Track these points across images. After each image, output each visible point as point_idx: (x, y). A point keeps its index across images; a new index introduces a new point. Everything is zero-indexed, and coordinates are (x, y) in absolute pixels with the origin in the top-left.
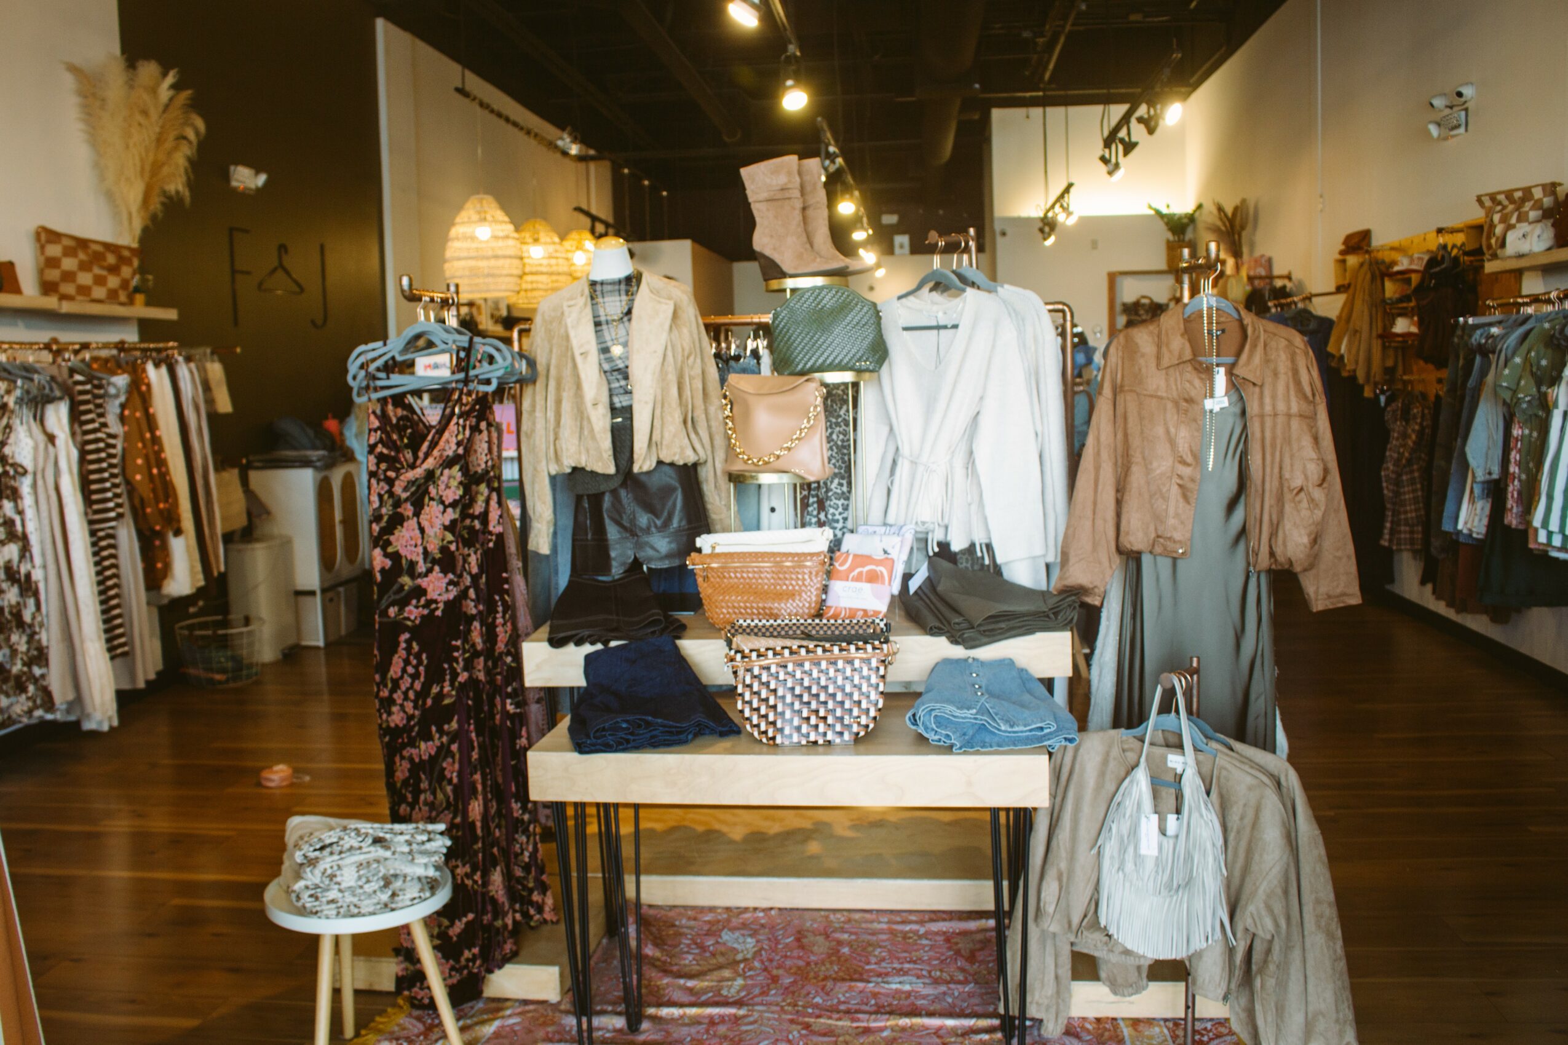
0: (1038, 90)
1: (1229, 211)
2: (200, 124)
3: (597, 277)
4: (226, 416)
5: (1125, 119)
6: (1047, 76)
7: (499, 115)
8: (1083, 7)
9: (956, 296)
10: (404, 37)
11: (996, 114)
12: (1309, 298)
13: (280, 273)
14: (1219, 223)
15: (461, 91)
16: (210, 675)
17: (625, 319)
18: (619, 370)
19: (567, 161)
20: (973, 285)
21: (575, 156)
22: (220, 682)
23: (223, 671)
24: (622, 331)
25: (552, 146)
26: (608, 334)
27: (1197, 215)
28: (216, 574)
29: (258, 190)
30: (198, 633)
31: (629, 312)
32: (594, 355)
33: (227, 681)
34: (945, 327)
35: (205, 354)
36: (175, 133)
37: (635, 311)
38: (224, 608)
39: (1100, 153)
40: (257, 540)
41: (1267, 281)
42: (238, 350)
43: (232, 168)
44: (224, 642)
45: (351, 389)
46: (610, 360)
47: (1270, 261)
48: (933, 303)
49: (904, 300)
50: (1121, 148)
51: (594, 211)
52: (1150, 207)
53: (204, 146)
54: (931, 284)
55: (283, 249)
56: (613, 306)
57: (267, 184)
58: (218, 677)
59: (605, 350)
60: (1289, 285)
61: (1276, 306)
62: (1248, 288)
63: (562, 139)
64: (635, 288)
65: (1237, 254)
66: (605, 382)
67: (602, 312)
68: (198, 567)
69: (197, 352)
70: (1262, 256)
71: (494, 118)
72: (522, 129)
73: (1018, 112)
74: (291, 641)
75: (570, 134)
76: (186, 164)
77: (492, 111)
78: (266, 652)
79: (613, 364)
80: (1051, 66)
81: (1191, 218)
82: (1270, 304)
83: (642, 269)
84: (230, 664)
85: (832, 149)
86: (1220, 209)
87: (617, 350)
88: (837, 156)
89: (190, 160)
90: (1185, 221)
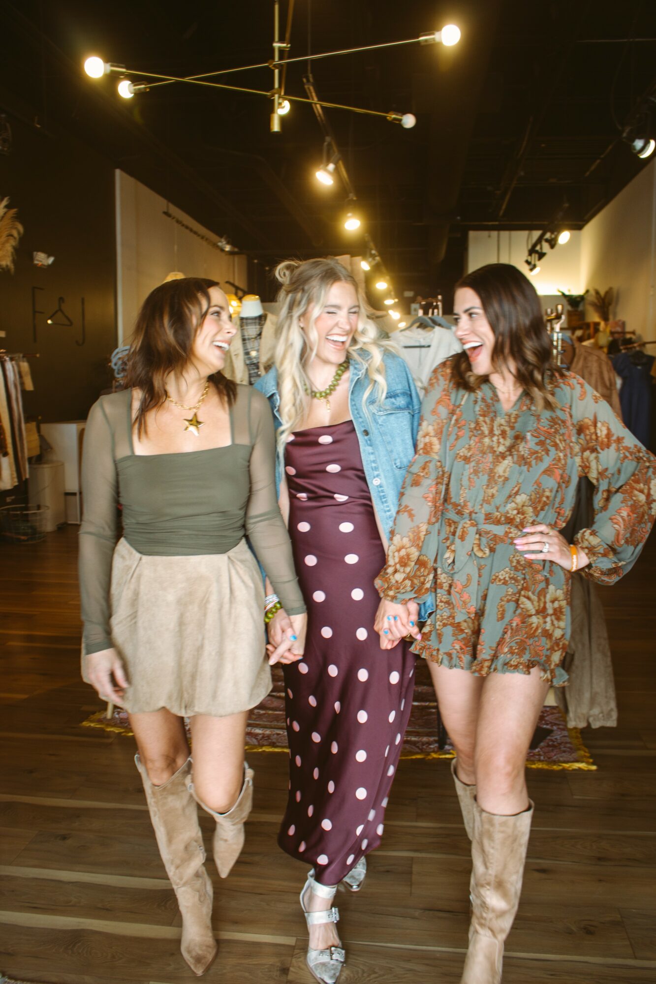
0: (496, 221)
1: (602, 293)
2: (21, 228)
3: (244, 315)
4: (30, 392)
5: (539, 240)
6: (501, 213)
7: (187, 227)
8: (522, 174)
9: (430, 331)
10: (131, 180)
11: (472, 234)
12: (644, 344)
13: (59, 313)
14: (596, 301)
15: (167, 214)
16: (19, 537)
17: (258, 337)
18: (254, 364)
19: (223, 254)
20: (440, 325)
21: (228, 252)
22: (24, 541)
23: (25, 534)
24: (256, 344)
25: (215, 245)
26: (249, 345)
27: (585, 296)
28: (24, 479)
29: (49, 266)
30: (11, 512)
31: (260, 334)
32: (241, 356)
33: (27, 540)
34: (423, 347)
35: (19, 357)
36: (7, 233)
37: (264, 334)
38: (26, 500)
39: (525, 259)
40: (45, 463)
41: (622, 335)
42: (38, 355)
43: (35, 253)
44: (26, 518)
45: (113, 370)
46: (250, 359)
47: (623, 324)
48: (419, 334)
49: (403, 332)
50: (537, 256)
51: (237, 284)
52: (559, 291)
53: (22, 240)
54: (417, 324)
55: (61, 300)
56: (252, 331)
57: (54, 262)
58: (23, 537)
59: (247, 353)
60: (634, 337)
61: (625, 349)
62: (610, 339)
63: (220, 242)
64: (263, 322)
65: (606, 318)
66: (247, 370)
67: (246, 334)
68: (15, 475)
69: (16, 356)
70: (620, 321)
71: (183, 229)
72: (199, 235)
73: (485, 233)
74: (62, 521)
75: (226, 239)
76: (12, 250)
77: (183, 225)
78: (49, 526)
79: (251, 361)
80: (504, 207)
81: (582, 298)
82: (622, 348)
83: (267, 312)
84: (30, 531)
85: (373, 252)
86: (597, 293)
87: (253, 354)
88: (376, 256)
89: (14, 248)
90: (579, 299)
